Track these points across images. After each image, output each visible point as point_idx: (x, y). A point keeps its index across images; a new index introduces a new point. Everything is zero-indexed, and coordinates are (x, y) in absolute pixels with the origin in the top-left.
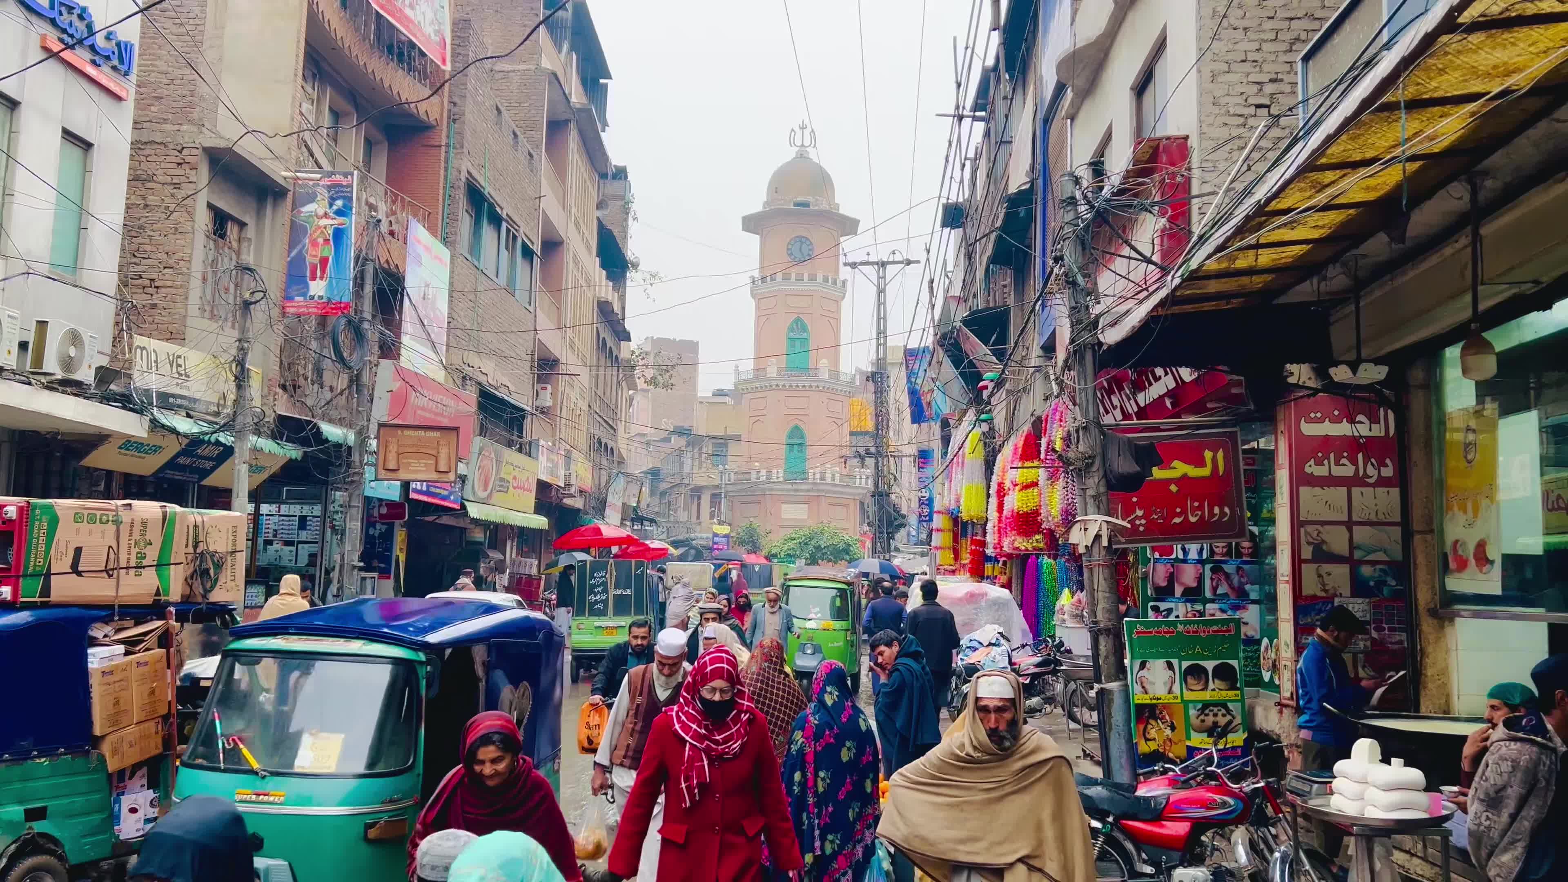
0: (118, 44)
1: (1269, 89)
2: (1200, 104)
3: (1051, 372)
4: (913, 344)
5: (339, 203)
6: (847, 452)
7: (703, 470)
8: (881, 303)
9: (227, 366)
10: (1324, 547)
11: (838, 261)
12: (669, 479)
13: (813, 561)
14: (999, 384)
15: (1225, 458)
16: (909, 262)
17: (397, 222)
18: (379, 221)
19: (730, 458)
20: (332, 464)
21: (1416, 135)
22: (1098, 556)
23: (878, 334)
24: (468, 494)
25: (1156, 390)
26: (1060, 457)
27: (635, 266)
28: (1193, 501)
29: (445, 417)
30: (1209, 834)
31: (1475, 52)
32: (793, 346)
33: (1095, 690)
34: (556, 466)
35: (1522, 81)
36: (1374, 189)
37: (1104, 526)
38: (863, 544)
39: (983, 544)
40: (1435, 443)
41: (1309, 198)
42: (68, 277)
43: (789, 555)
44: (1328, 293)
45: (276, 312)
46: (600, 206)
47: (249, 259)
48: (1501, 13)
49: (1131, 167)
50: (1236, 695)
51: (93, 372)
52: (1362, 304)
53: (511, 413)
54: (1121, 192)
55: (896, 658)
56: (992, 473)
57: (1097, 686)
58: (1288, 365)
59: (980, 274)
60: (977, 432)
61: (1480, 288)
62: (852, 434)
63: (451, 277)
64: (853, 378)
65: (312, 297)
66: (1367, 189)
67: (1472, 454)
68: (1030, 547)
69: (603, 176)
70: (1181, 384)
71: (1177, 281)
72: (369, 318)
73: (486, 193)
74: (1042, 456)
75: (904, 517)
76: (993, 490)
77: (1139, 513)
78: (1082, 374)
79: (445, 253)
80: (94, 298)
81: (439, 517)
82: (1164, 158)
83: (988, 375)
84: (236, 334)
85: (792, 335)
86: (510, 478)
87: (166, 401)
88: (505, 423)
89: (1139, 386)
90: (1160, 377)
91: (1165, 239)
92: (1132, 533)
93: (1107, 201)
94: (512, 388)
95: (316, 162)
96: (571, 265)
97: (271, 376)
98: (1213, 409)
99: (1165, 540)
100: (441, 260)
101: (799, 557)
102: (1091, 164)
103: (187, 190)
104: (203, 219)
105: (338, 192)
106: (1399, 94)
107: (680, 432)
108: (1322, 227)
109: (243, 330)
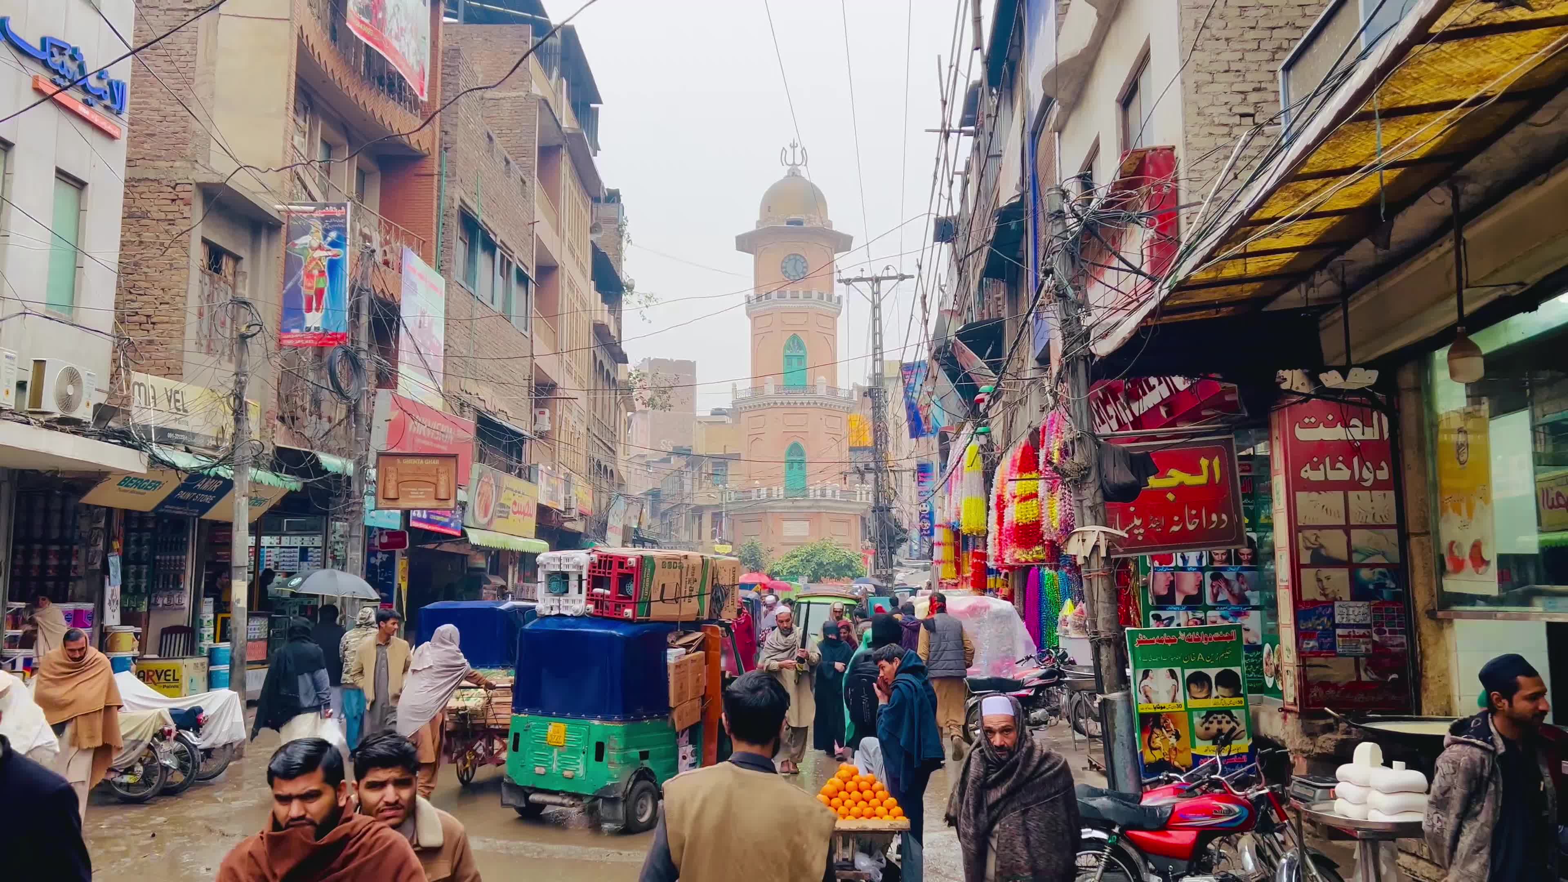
0: (110, 84)
1: (1253, 98)
2: (1185, 114)
3: (1047, 384)
4: (909, 359)
5: (333, 235)
6: (846, 468)
7: (703, 490)
8: (876, 319)
9: (224, 400)
10: (1323, 552)
11: (832, 278)
12: (669, 499)
13: (815, 578)
14: (995, 396)
15: (1221, 466)
16: (903, 277)
17: (392, 251)
18: (373, 251)
19: (729, 478)
20: (331, 494)
21: (1395, 142)
22: (1096, 565)
23: (875, 349)
24: (469, 521)
25: (1150, 400)
26: (1056, 469)
27: (631, 288)
28: (1190, 509)
29: (444, 444)
30: (1216, 841)
31: (1449, 61)
32: (790, 364)
33: (1098, 701)
34: (555, 490)
35: (1496, 87)
36: (1357, 196)
37: (1102, 536)
38: (865, 559)
39: (984, 556)
40: (1428, 447)
41: (1293, 206)
42: (65, 316)
43: (791, 573)
44: (1318, 299)
45: (272, 345)
46: (593, 229)
47: (244, 292)
48: (1472, 23)
49: (1118, 179)
50: (1241, 702)
51: (91, 410)
52: (1350, 309)
53: (510, 439)
54: (1109, 205)
55: (896, 674)
56: (991, 486)
57: (1099, 697)
58: (1281, 371)
59: (974, 287)
60: (975, 445)
61: (1465, 291)
62: (851, 449)
63: (447, 305)
64: (851, 393)
65: (309, 329)
66: (1350, 196)
67: (1465, 456)
68: (1030, 558)
69: (596, 200)
70: (1175, 392)
71: (1165, 292)
72: (366, 348)
73: (480, 221)
74: (1041, 467)
75: (905, 531)
76: (992, 503)
77: (1138, 522)
78: (1075, 384)
79: (440, 281)
80: (91, 336)
81: (440, 544)
82: (1151, 169)
83: (984, 388)
84: (232, 368)
85: (788, 352)
86: (510, 503)
87: (165, 437)
88: (505, 447)
89: (1134, 396)
90: (1154, 387)
91: (1155, 249)
92: (1131, 543)
93: (1094, 213)
94: (510, 414)
95: (310, 194)
96: (566, 290)
97: (269, 408)
98: (1207, 417)
99: (1163, 549)
100: (436, 289)
101: (802, 575)
102: (1079, 177)
103: (182, 226)
104: (198, 255)
105: (331, 224)
106: (1374, 104)
107: (679, 452)
108: (1307, 235)
109: (240, 363)
